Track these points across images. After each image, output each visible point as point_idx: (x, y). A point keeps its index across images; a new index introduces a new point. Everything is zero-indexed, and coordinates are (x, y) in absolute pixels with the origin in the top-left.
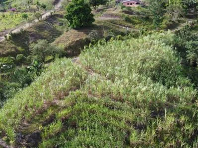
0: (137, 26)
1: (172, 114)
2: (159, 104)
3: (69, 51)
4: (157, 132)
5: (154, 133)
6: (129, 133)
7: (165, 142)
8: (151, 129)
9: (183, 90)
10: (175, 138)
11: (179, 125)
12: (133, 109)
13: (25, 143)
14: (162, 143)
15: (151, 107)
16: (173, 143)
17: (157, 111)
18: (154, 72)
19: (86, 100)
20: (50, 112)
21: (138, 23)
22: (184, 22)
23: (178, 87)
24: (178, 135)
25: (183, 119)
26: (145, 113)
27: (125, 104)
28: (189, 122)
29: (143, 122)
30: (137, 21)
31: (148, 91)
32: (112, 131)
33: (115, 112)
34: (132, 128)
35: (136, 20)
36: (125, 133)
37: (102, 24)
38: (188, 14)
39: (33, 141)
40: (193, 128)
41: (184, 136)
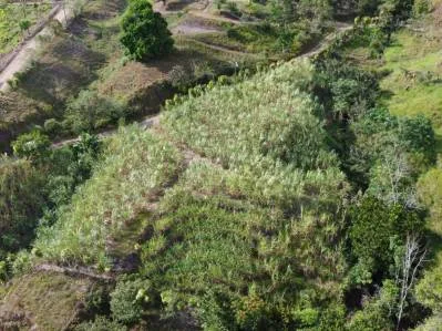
0: (250, 47)
1: (310, 212)
2: (293, 199)
3: (137, 107)
4: (292, 238)
5: (288, 239)
6: (256, 242)
7: (303, 249)
8: (284, 234)
9: (325, 174)
10: (314, 242)
11: (319, 226)
12: (259, 210)
13: (120, 269)
14: (299, 250)
15: (284, 206)
16: (312, 250)
17: (291, 210)
18: (284, 147)
19: (191, 202)
20: (145, 223)
21: (252, 41)
22: (331, 30)
23: (319, 170)
24: (317, 239)
25: (324, 217)
26: (275, 213)
27: (249, 202)
28: (331, 221)
29: (273, 226)
30: (248, 35)
31: (277, 182)
32: (234, 241)
33: (236, 215)
34: (259, 235)
35: (246, 34)
36: (250, 241)
37: (187, 47)
38: (339, 12)
39: (130, 265)
40: (337, 228)
41: (325, 240)
